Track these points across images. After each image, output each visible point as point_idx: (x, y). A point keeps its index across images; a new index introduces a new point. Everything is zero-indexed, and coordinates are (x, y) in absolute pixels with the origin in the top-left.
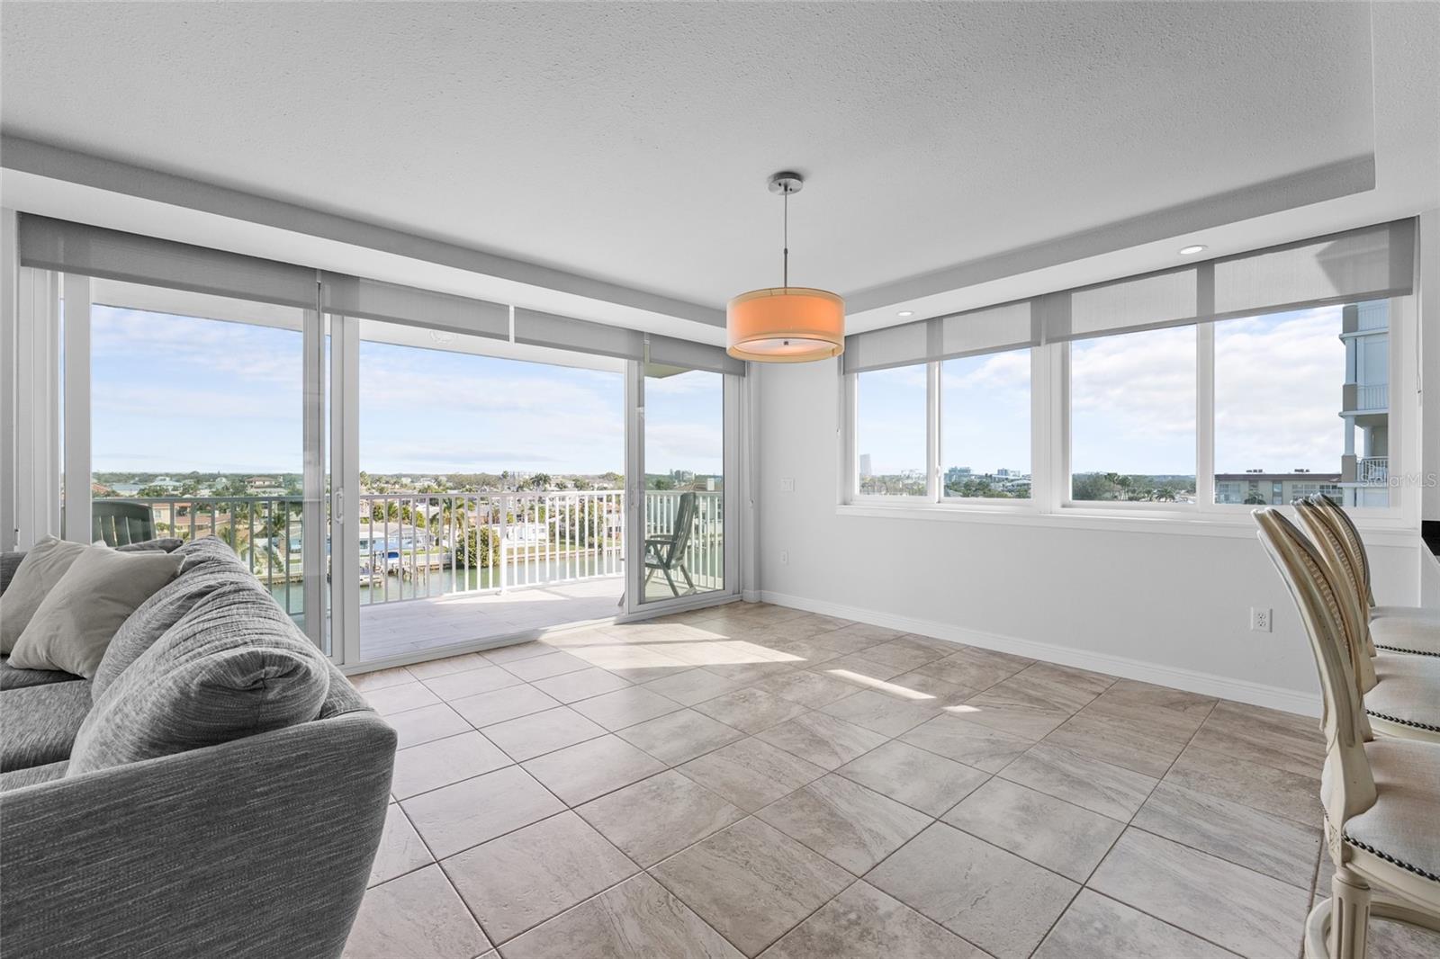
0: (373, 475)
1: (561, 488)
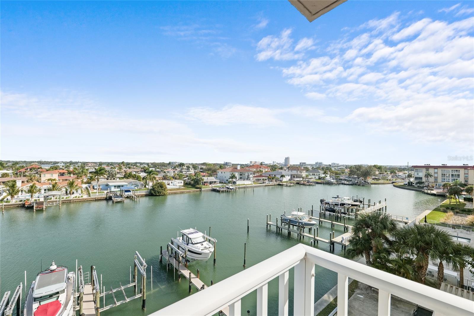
0: (127, 162)
1: (188, 168)
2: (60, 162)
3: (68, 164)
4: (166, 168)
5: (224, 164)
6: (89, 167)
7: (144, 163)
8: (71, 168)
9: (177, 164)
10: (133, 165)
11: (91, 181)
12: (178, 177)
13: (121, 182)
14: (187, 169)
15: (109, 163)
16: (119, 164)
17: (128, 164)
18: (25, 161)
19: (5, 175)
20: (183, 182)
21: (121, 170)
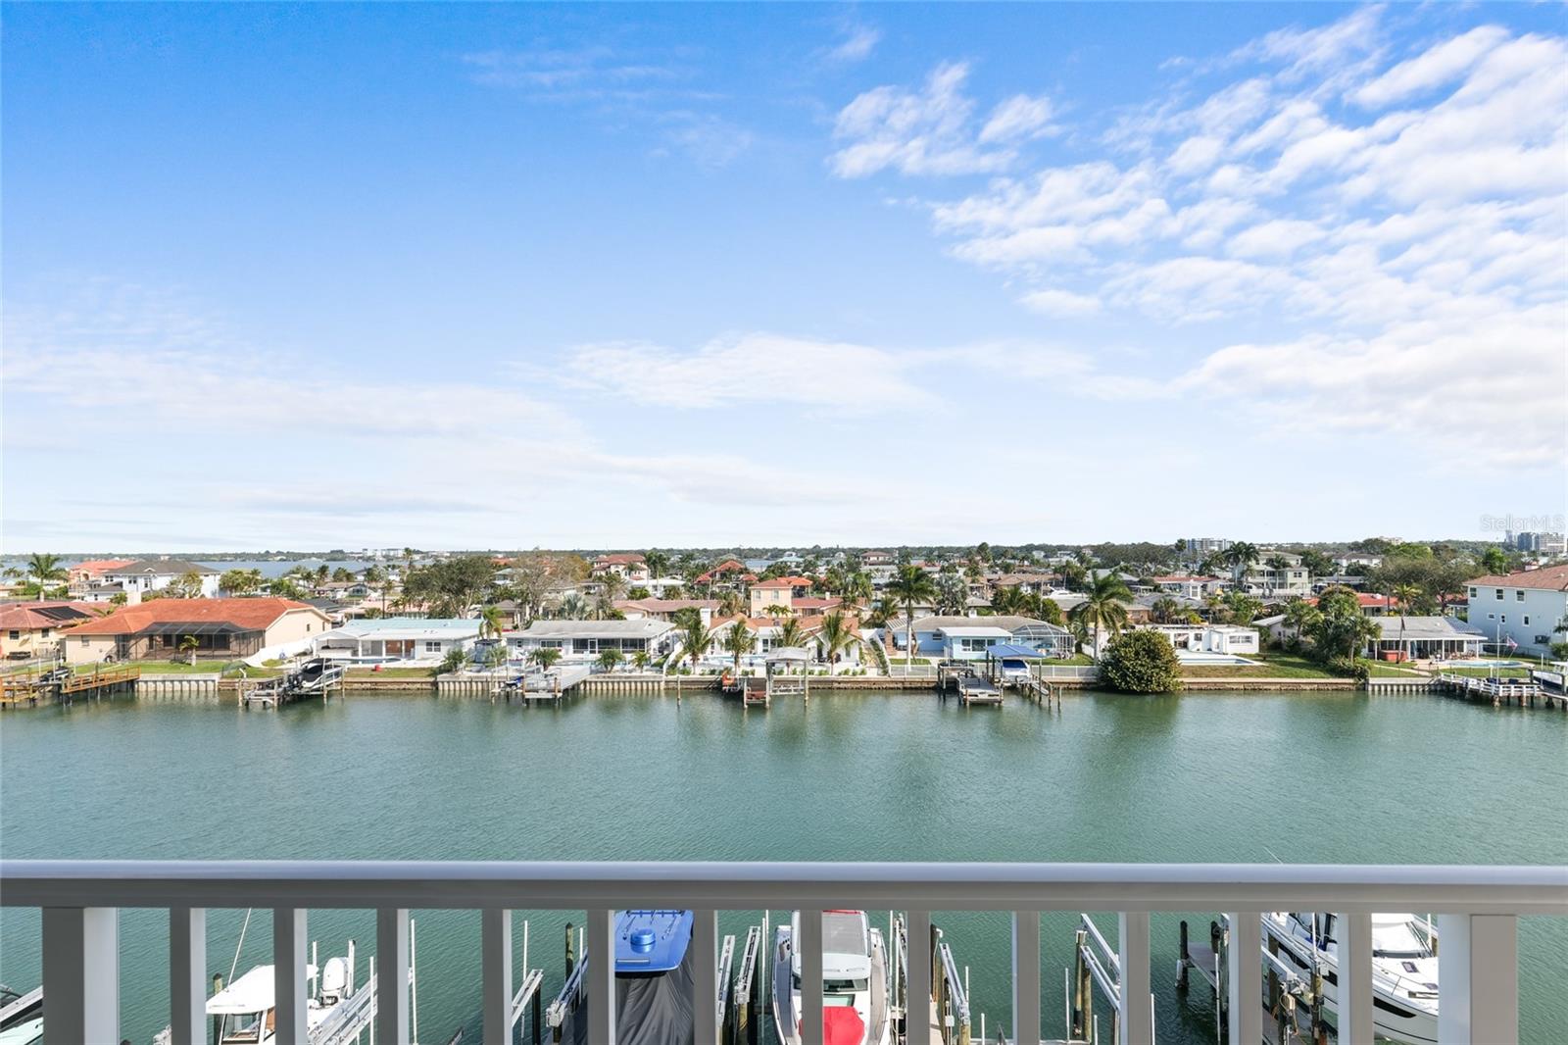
0: (997, 547)
1: (1278, 566)
2: (789, 550)
3: (810, 558)
4: (1164, 569)
5: (1507, 546)
6: (872, 567)
7: (1061, 548)
8: (822, 572)
9: (1216, 549)
10: (1020, 556)
11: (886, 618)
12: (1229, 614)
13: (983, 625)
14: (1271, 574)
15: (931, 550)
16: (967, 553)
17: (1001, 552)
18: (705, 550)
19: (672, 592)
20: (1256, 636)
21: (978, 577)
